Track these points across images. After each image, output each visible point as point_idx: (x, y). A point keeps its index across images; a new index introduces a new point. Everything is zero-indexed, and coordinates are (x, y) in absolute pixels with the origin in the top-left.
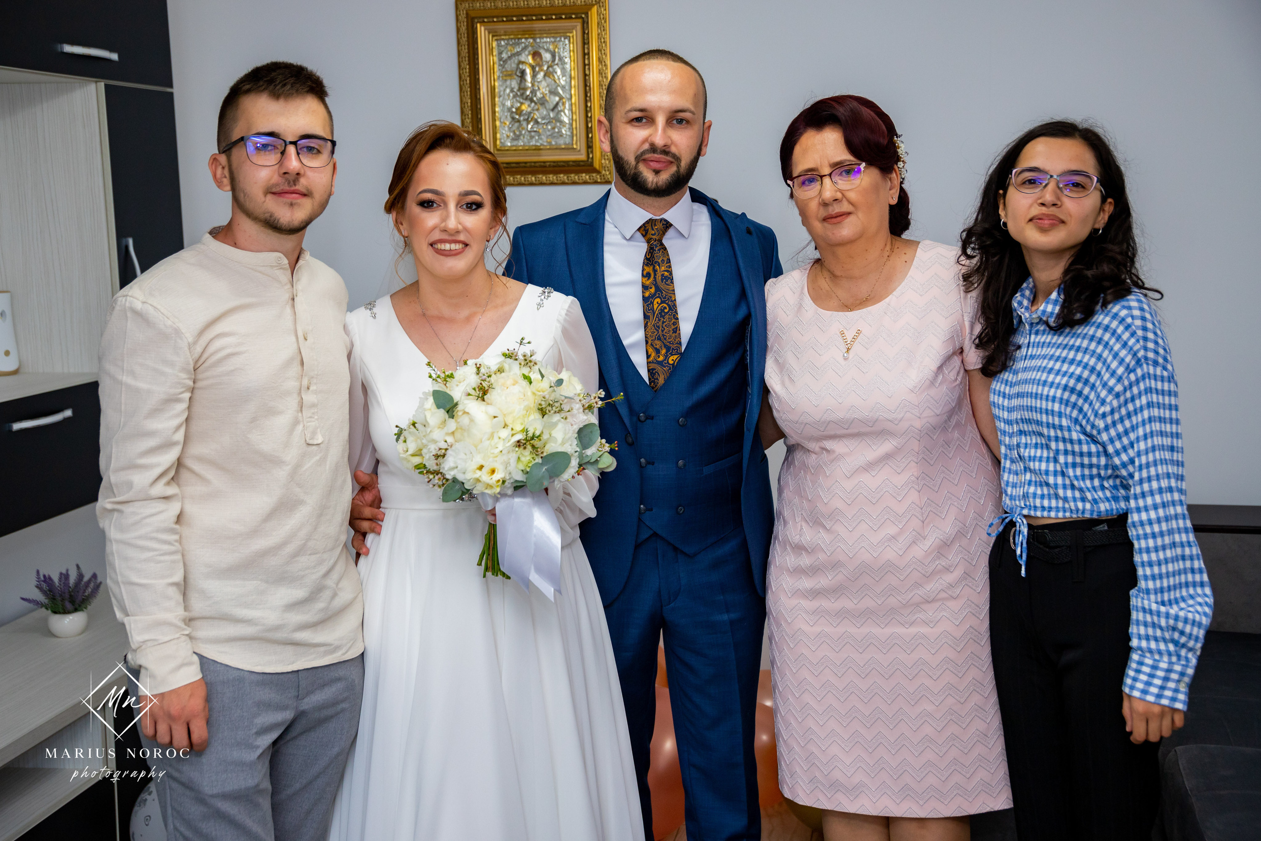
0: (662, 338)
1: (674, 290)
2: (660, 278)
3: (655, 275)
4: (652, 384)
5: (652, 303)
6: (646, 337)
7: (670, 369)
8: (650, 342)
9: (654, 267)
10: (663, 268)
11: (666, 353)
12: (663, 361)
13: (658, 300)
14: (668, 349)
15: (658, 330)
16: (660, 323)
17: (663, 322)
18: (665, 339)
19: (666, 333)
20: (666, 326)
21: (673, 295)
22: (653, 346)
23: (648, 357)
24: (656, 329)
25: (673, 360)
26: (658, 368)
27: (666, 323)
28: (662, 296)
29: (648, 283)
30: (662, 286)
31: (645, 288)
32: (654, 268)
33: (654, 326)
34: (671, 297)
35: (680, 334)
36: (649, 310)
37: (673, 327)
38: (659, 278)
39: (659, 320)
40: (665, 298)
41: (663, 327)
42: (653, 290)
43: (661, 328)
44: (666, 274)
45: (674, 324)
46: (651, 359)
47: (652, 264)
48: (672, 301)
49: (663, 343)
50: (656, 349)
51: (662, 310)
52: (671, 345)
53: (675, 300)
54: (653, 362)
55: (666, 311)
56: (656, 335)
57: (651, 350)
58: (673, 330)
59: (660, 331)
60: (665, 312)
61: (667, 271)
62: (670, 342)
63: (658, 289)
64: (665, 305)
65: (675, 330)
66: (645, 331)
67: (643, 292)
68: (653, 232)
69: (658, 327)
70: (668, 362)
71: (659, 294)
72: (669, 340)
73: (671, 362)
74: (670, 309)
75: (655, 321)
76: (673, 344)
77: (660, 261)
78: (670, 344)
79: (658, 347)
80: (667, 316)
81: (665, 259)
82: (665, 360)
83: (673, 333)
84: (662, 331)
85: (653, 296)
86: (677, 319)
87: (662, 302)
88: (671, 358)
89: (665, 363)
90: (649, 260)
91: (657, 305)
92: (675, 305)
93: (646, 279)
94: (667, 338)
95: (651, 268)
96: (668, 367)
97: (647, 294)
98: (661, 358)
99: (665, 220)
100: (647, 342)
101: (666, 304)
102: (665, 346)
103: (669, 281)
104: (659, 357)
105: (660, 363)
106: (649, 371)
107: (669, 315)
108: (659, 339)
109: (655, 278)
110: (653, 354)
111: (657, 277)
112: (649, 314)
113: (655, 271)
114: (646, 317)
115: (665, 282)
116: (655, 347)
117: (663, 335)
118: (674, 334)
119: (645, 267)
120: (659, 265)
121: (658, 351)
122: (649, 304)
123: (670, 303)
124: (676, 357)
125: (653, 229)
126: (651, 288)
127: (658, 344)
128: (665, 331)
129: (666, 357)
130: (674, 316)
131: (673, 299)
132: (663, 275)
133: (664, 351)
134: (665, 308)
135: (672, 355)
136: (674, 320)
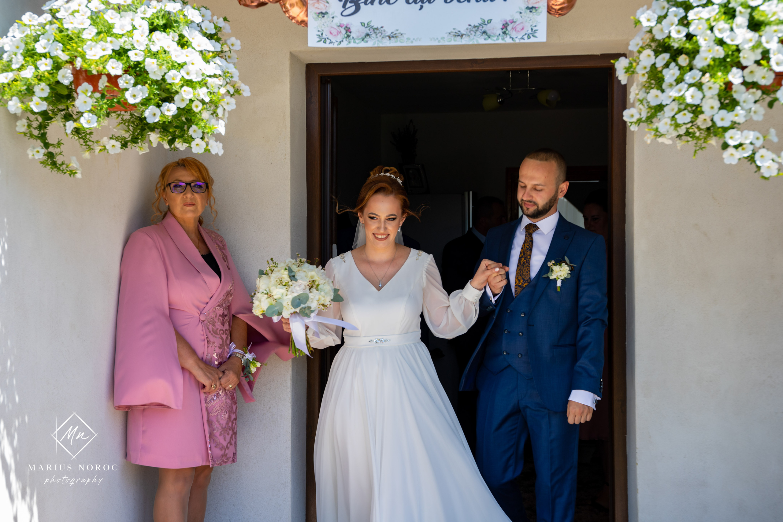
1: (530, 255)
4: (516, 295)
6: (516, 274)
8: (517, 277)
10: (527, 245)
11: (523, 282)
13: (523, 258)
14: (524, 280)
16: (522, 268)
17: (523, 268)
20: (524, 270)
25: (525, 285)
26: (519, 288)
29: (522, 251)
30: (526, 252)
34: (529, 258)
35: (530, 274)
36: (519, 263)
37: (527, 270)
40: (526, 257)
42: (522, 254)
46: (516, 284)
51: (524, 263)
54: (517, 286)
55: (525, 263)
57: (517, 280)
59: (521, 272)
63: (524, 254)
64: (525, 261)
66: (517, 267)
69: (521, 270)
70: (523, 286)
71: (524, 256)
74: (527, 262)
75: (520, 267)
76: (526, 278)
79: (519, 279)
80: (525, 266)
82: (522, 285)
83: (527, 273)
86: (529, 267)
87: (525, 259)
90: (525, 241)
91: (523, 260)
92: (530, 261)
93: (522, 249)
96: (523, 288)
97: (521, 256)
98: (520, 284)
102: (523, 279)
105: (519, 286)
106: (515, 289)
108: (521, 275)
110: (517, 282)
112: (519, 265)
117: (523, 274)
121: (519, 281)
122: (520, 260)
123: (527, 260)
124: (527, 284)
128: (523, 272)
129: (523, 284)
132: (526, 247)
133: (522, 281)
134: (525, 262)
135: (525, 283)
136: (527, 267)
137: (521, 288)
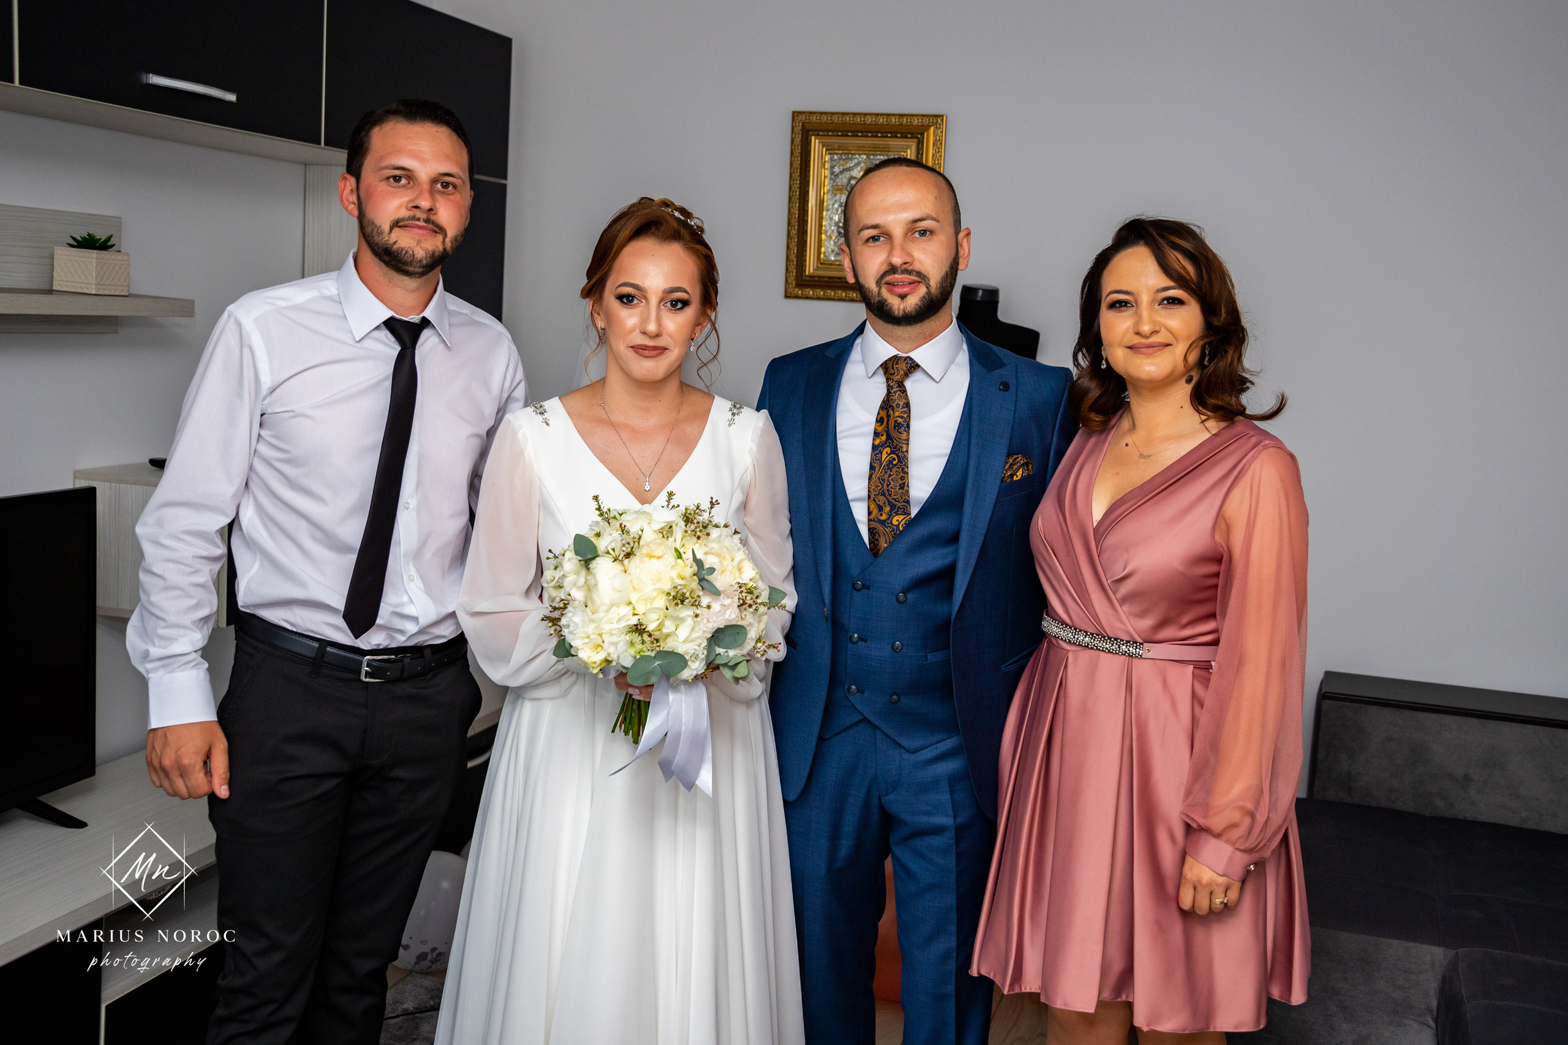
0: (887, 493)
1: (908, 440)
2: (893, 424)
3: (888, 420)
4: (872, 545)
5: (881, 453)
6: (869, 491)
7: (893, 530)
8: (872, 497)
9: (888, 411)
10: (897, 414)
11: (891, 511)
12: (885, 521)
13: (888, 450)
14: (893, 507)
15: (882, 484)
16: (886, 476)
17: (890, 475)
18: (890, 495)
19: (891, 488)
20: (892, 480)
21: (904, 446)
22: (875, 501)
23: (870, 513)
24: (880, 483)
25: (897, 520)
26: (880, 528)
27: (893, 477)
28: (893, 445)
29: (880, 429)
30: (894, 434)
31: (876, 434)
32: (887, 413)
33: (879, 479)
34: (902, 447)
35: (908, 491)
36: (877, 460)
37: (900, 482)
38: (891, 425)
39: (886, 473)
40: (895, 448)
41: (888, 480)
42: (884, 438)
43: (886, 482)
44: (900, 420)
45: (902, 478)
46: (872, 516)
47: (886, 408)
48: (902, 452)
49: (888, 499)
50: (878, 505)
51: (890, 462)
52: (897, 503)
53: (907, 451)
54: (874, 521)
55: (895, 462)
56: (880, 489)
57: (873, 506)
58: (900, 485)
59: (885, 485)
60: (893, 464)
61: (902, 417)
62: (895, 499)
63: (889, 437)
64: (895, 456)
65: (902, 485)
66: (869, 483)
67: (874, 440)
68: (893, 372)
69: (884, 480)
70: (891, 522)
71: (889, 442)
72: (895, 497)
73: (897, 523)
74: (900, 461)
75: (881, 473)
76: (899, 502)
77: (894, 405)
78: (897, 501)
79: (881, 503)
80: (894, 470)
81: (901, 403)
82: (888, 519)
83: (899, 489)
84: (888, 486)
85: (883, 445)
86: (908, 473)
87: (892, 453)
88: (896, 518)
89: (888, 523)
90: (887, 405)
91: (886, 455)
92: (906, 458)
93: (879, 424)
94: (892, 494)
95: (885, 412)
96: (891, 527)
97: (877, 442)
98: (884, 517)
99: (911, 359)
100: (869, 497)
101: (895, 454)
102: (890, 503)
103: (902, 429)
104: (881, 515)
105: (883, 522)
106: (869, 529)
107: (898, 468)
108: (883, 494)
109: (887, 424)
110: (875, 511)
111: (890, 423)
112: (875, 465)
113: (888, 416)
114: (872, 468)
115: (897, 430)
116: (878, 503)
117: (888, 491)
118: (901, 491)
119: (881, 412)
120: (893, 410)
121: (880, 509)
122: (878, 454)
123: (900, 454)
124: (903, 517)
125: (893, 369)
126: (882, 435)
127: (882, 500)
128: (891, 486)
129: (890, 516)
130: (903, 469)
131: (905, 450)
132: (896, 421)
133: (887, 509)
134: (894, 459)
135: (897, 514)
136: (902, 474)
137: (887, 527)
